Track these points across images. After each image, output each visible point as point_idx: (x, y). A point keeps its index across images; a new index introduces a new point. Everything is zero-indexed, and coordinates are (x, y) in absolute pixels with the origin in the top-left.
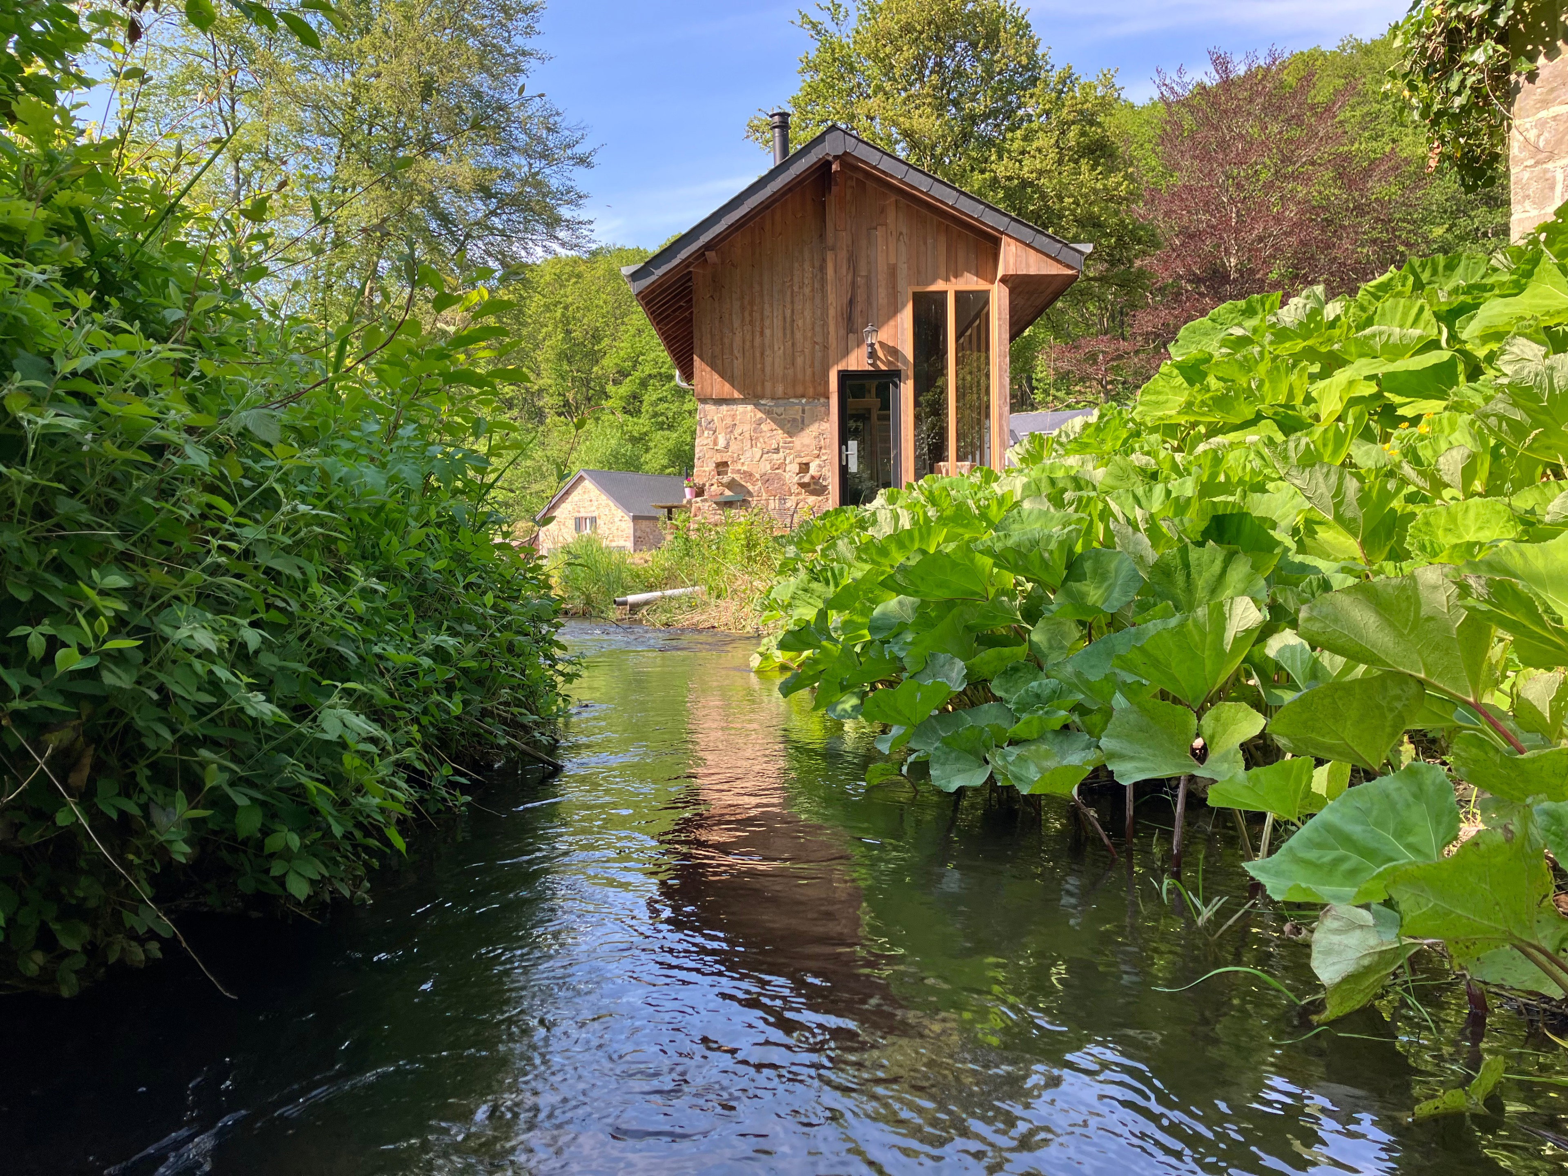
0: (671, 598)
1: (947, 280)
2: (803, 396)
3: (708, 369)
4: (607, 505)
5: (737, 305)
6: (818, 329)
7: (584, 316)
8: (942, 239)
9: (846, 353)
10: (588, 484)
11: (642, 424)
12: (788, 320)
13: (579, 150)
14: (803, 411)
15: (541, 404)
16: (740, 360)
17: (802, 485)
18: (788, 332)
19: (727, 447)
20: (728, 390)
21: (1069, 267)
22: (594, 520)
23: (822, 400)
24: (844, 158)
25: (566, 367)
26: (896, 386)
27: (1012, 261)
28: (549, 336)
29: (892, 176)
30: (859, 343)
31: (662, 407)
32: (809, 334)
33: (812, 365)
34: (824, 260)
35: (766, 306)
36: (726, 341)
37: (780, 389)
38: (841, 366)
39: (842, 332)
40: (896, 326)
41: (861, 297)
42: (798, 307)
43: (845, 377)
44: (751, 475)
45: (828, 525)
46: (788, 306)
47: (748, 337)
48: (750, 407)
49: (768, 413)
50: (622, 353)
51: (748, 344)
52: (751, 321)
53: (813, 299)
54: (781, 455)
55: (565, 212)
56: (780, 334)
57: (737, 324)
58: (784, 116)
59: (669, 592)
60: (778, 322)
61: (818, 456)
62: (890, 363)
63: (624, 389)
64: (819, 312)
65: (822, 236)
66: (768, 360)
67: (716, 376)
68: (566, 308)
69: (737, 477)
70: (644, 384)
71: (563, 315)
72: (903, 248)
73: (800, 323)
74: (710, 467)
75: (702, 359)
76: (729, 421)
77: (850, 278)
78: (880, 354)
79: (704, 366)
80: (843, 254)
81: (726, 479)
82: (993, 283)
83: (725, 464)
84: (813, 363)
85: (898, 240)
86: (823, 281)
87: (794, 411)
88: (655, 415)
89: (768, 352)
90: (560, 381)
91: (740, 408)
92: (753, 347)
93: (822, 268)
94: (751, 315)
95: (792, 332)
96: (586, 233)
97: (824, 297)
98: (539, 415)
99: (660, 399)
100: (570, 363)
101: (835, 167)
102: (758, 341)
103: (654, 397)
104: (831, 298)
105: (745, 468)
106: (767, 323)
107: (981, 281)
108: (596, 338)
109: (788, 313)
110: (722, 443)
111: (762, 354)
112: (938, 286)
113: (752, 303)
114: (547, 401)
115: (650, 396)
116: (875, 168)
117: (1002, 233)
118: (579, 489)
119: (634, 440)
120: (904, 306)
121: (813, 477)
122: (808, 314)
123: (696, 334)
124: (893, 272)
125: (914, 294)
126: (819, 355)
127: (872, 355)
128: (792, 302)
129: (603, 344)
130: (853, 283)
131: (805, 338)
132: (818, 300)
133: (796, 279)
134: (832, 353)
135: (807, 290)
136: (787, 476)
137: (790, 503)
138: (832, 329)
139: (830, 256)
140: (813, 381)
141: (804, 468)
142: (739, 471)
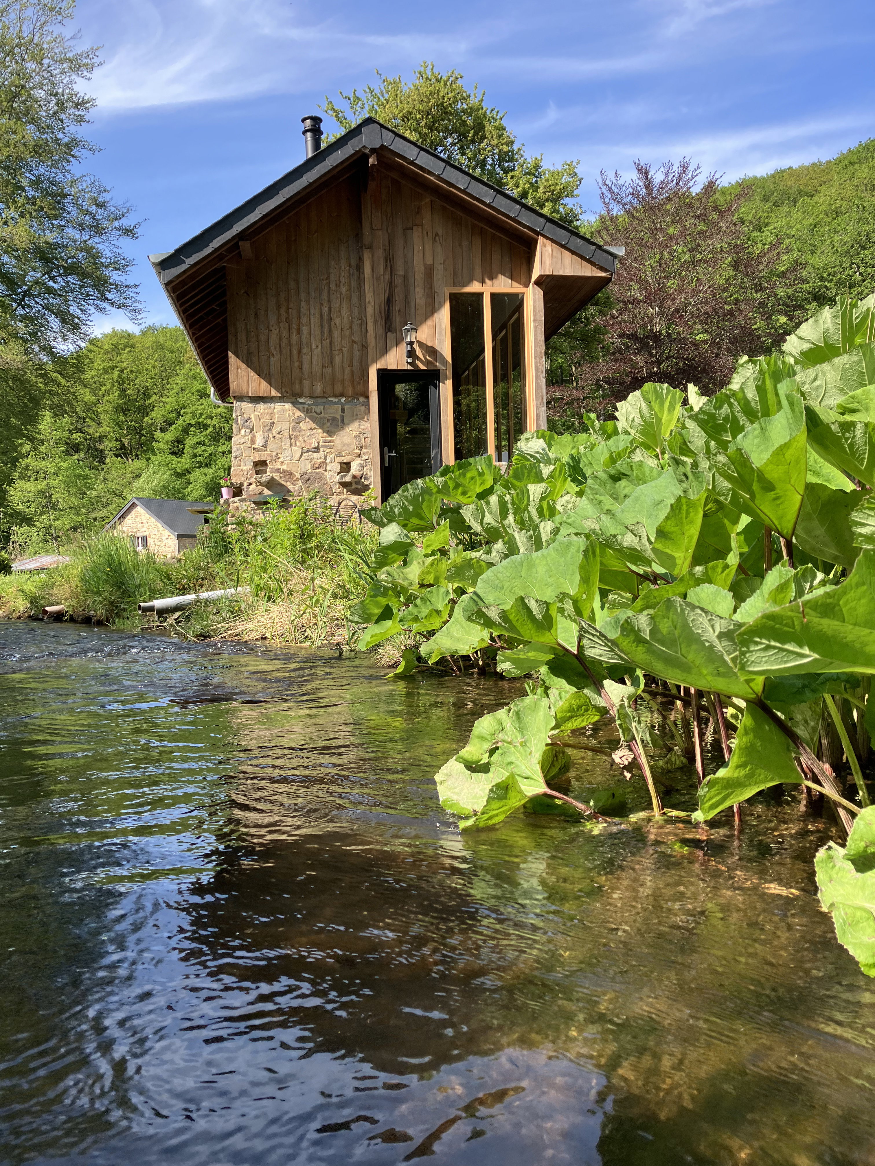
0: (207, 602)
1: (483, 282)
2: (342, 395)
3: (244, 366)
4: (156, 526)
5: (272, 302)
6: (356, 328)
7: (137, 377)
8: (477, 242)
9: (385, 351)
10: (140, 510)
11: (184, 462)
12: (325, 317)
13: (125, 222)
14: (343, 410)
15: (102, 447)
16: (277, 357)
17: (344, 485)
18: (326, 331)
19: (265, 446)
20: (263, 387)
21: (602, 269)
22: (145, 539)
23: (362, 399)
24: (382, 151)
25: (122, 418)
26: (437, 387)
27: (548, 262)
28: (108, 393)
29: (429, 173)
30: (398, 342)
31: (200, 449)
32: (347, 333)
33: (351, 364)
34: (361, 260)
35: (303, 304)
36: (262, 338)
37: (318, 389)
38: (381, 364)
39: (381, 331)
40: (434, 327)
41: (399, 297)
42: (335, 305)
43: (384, 375)
44: (291, 474)
45: (451, 485)
46: (325, 304)
47: (285, 334)
48: (288, 406)
49: (307, 412)
50: (168, 407)
51: (285, 342)
52: (287, 318)
53: (350, 298)
54: (322, 454)
55: (115, 277)
56: (318, 332)
57: (273, 320)
58: (316, 120)
59: (204, 595)
60: (315, 320)
61: (359, 456)
62: (428, 363)
63: (171, 435)
64: (356, 311)
65: (358, 236)
66: (306, 359)
67: (252, 373)
68: (122, 371)
69: (276, 476)
70: (186, 431)
71: (119, 376)
72: (439, 249)
73: (337, 321)
74: (248, 466)
75: (237, 356)
76: (266, 420)
77: (387, 277)
78: (419, 353)
79: (239, 362)
80: (380, 254)
81: (264, 478)
82: (527, 286)
83: (264, 463)
84: (351, 361)
85: (434, 241)
86: (360, 281)
87: (335, 411)
88: (195, 456)
89: (305, 351)
90: (117, 429)
91: (278, 407)
92: (290, 344)
93: (359, 267)
94: (287, 312)
95: (330, 331)
96: (132, 295)
97: (362, 295)
98: (101, 457)
99: (199, 443)
100: (125, 415)
101: (372, 161)
102: (294, 338)
103: (195, 440)
104: (369, 296)
105: (284, 467)
106: (304, 320)
107: (515, 284)
108: (146, 395)
109: (325, 310)
110: (259, 441)
111: (300, 352)
112: (475, 287)
113: (288, 300)
114: (107, 445)
115: (190, 441)
116: (412, 163)
117: (538, 233)
118: (133, 514)
119: (179, 475)
120: (441, 305)
121: (354, 477)
122: (345, 312)
123: (231, 330)
124: (429, 272)
125: (451, 294)
126: (357, 353)
127: (411, 353)
128: (329, 301)
129: (152, 399)
130: (391, 282)
131: (343, 337)
132: (355, 300)
133: (333, 277)
134: (371, 351)
135: (344, 289)
136: (328, 475)
137: (333, 501)
138: (370, 327)
139: (367, 256)
140: (352, 380)
141: (346, 467)
142: (278, 470)
